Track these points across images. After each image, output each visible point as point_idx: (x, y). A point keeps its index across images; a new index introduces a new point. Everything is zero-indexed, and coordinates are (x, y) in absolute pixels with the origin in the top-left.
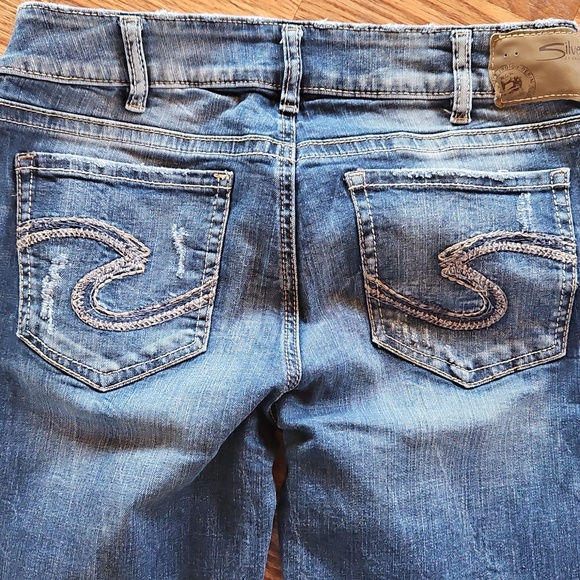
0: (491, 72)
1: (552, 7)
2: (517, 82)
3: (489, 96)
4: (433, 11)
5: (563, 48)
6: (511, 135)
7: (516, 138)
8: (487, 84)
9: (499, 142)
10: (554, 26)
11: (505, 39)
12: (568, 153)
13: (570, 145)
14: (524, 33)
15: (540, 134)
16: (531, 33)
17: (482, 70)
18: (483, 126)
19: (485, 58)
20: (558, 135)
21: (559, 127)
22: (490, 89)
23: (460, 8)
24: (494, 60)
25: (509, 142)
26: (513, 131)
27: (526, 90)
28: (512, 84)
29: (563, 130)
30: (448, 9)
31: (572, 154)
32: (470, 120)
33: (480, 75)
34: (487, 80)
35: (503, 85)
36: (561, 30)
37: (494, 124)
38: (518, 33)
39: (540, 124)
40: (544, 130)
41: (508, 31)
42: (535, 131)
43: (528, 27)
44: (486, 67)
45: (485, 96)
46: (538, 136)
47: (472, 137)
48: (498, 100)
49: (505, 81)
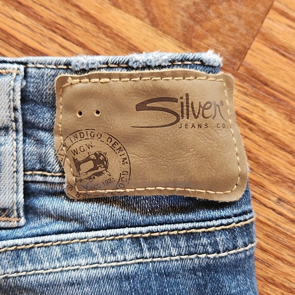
0: (58, 139)
1: (217, 21)
2: (100, 161)
3: (57, 180)
4: (20, 16)
5: (176, 107)
6: (94, 247)
7: (104, 253)
8: (52, 160)
9: (74, 261)
10: (160, 67)
11: (78, 84)
12: (190, 283)
13: (194, 271)
14: (110, 76)
15: (145, 246)
16: (120, 77)
17: (43, 135)
18: (47, 229)
19: (48, 115)
20: (174, 251)
21: (175, 238)
22: (57, 168)
23: (66, 13)
24: (62, 118)
25: (90, 260)
26: (98, 240)
27: (116, 176)
28: (90, 164)
29: (182, 243)
30: (45, 14)
31: (199, 285)
32: (23, 221)
33: (40, 142)
34: (51, 152)
35: (77, 164)
36: (174, 75)
37: (67, 226)
38: (100, 76)
39: (144, 229)
40: (150, 239)
41: (84, 71)
42: (136, 240)
43: (118, 65)
44: (50, 130)
45: (49, 179)
46: (141, 250)
47: (24, 255)
48: (71, 187)
49: (80, 157)
